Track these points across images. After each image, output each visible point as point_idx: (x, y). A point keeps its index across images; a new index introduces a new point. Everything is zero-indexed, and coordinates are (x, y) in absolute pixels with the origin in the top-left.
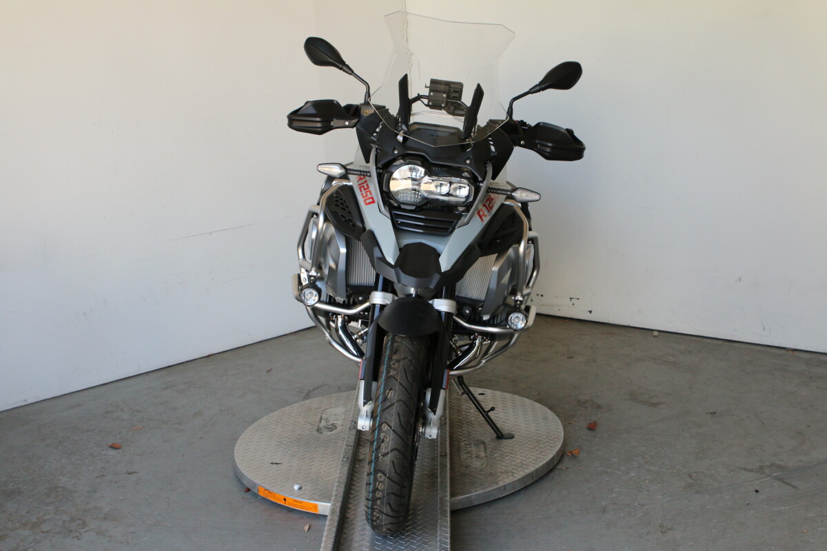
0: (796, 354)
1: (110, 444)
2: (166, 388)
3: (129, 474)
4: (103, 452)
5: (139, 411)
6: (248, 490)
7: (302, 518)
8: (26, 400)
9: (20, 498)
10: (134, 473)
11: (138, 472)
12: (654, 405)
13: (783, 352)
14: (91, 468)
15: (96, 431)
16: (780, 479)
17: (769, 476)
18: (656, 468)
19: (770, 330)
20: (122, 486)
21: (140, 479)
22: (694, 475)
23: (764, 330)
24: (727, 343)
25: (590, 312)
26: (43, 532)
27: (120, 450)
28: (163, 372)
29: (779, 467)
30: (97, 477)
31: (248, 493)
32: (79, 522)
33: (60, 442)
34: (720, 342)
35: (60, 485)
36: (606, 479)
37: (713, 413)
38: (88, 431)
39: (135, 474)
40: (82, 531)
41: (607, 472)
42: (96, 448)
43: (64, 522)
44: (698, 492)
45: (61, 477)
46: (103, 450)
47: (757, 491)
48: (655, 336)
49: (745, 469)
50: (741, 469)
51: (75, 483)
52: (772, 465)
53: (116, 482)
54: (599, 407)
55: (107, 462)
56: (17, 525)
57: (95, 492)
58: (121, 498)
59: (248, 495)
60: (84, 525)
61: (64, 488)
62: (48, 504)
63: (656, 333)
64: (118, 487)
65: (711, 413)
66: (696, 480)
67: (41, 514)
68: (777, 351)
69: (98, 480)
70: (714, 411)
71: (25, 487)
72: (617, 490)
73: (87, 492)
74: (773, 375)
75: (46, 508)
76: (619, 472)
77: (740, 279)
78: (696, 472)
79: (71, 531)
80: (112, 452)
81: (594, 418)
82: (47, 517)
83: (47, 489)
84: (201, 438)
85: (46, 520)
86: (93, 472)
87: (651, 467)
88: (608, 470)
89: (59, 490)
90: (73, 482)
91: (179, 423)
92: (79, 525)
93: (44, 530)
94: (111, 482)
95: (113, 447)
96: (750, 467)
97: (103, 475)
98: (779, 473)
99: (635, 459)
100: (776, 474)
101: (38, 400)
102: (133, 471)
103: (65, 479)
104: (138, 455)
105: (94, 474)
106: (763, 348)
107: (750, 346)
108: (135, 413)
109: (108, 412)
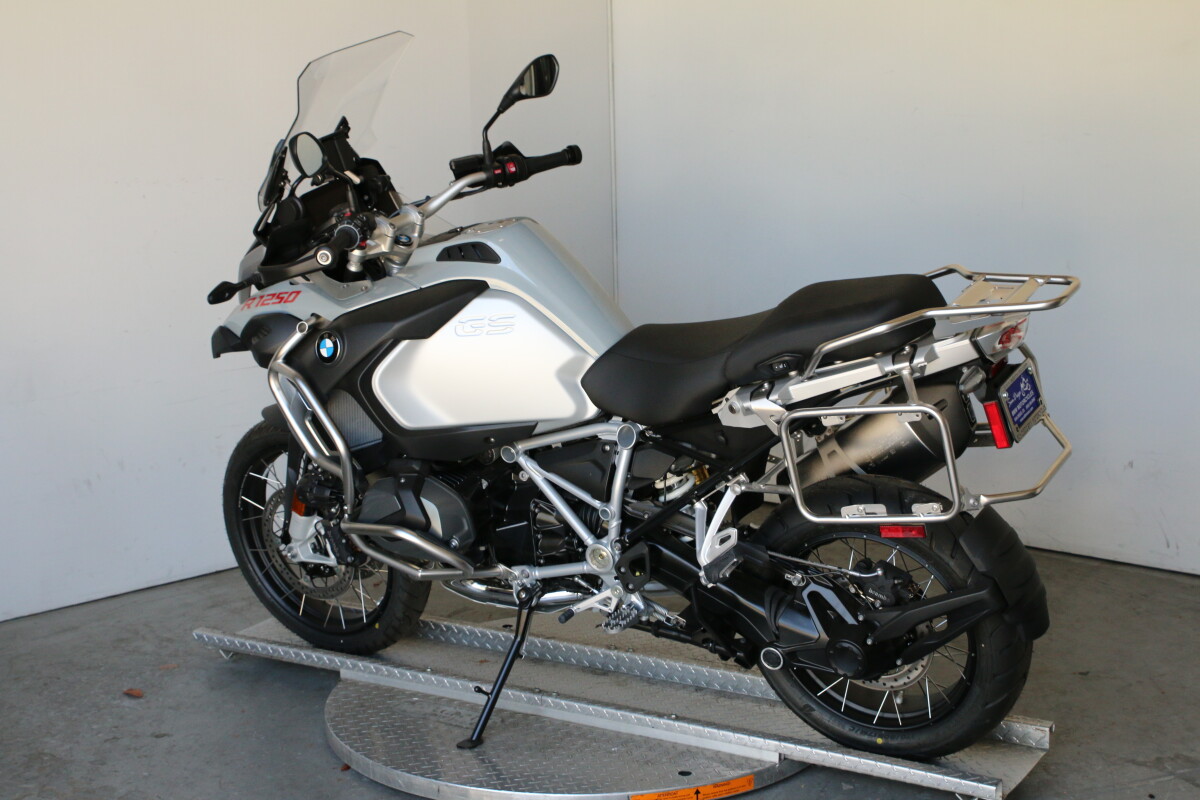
1: (125, 689)
2: (213, 606)
3: (157, 737)
4: (116, 702)
5: (169, 640)
6: (347, 767)
10: (164, 735)
11: (172, 735)
14: (95, 727)
15: (102, 669)
16: (1189, 779)
17: (1171, 774)
19: (1178, 547)
20: (146, 756)
21: (174, 746)
23: (1168, 546)
24: (1108, 566)
27: (142, 700)
28: (206, 582)
29: (1188, 760)
30: (106, 741)
31: (347, 772)
33: (45, 684)
34: (1096, 564)
35: (46, 751)
37: (1086, 673)
38: (89, 668)
39: (166, 737)
42: (103, 696)
45: (47, 739)
46: (114, 699)
47: (1152, 796)
49: (1134, 762)
50: (1128, 761)
51: (71, 749)
52: (1177, 757)
53: (135, 749)
55: (121, 718)
57: (103, 764)
58: (146, 774)
59: (347, 776)
61: (52, 755)
62: (27, 780)
64: (139, 757)
65: (1081, 674)
66: (1056, 776)
67: (17, 795)
68: (1188, 581)
69: (108, 745)
70: (1084, 671)
73: (92, 763)
74: (1180, 617)
75: (25, 786)
77: (1131, 464)
80: (127, 702)
83: (25, 756)
84: (270, 685)
86: (99, 733)
89: (46, 758)
90: (68, 747)
94: (129, 749)
95: (130, 695)
96: (1141, 759)
97: (114, 738)
98: (1186, 770)
100: (1182, 771)
101: (8, 618)
102: (163, 732)
103: (53, 741)
104: (170, 708)
105: (100, 735)
106: (1165, 576)
107: (1143, 571)
108: (165, 644)
109: (122, 640)
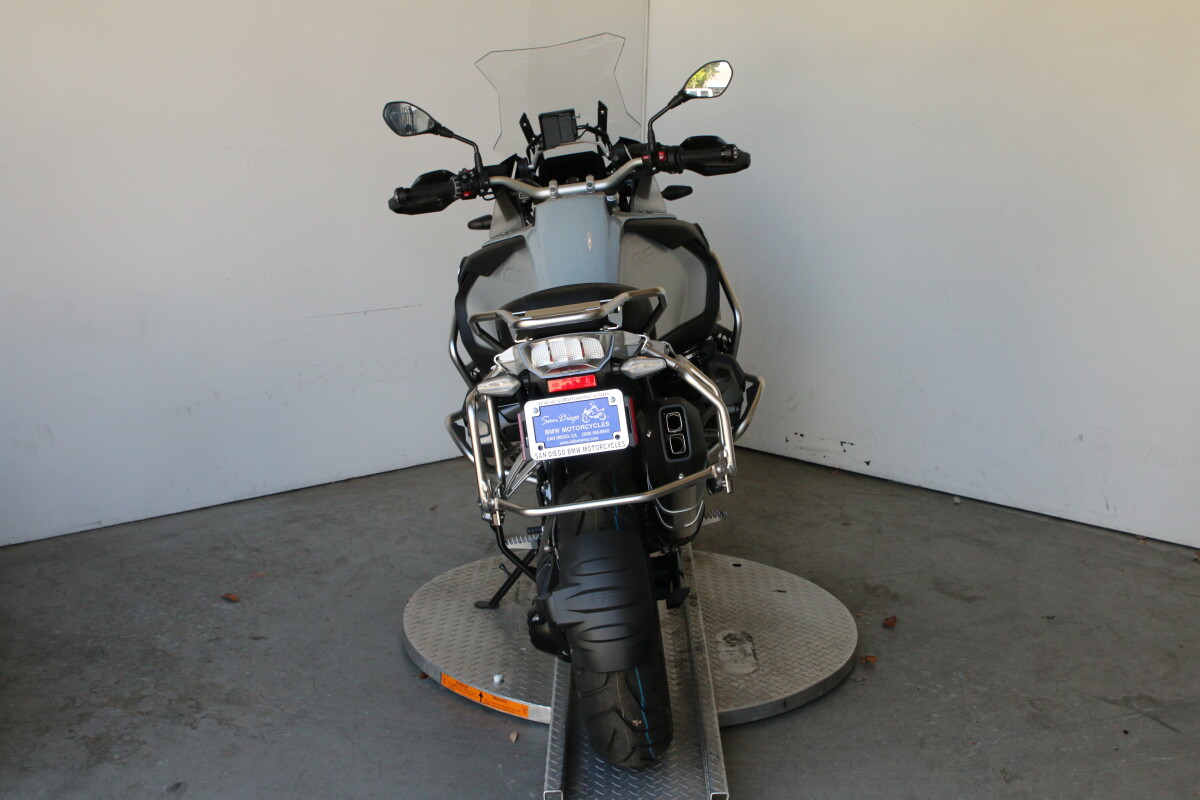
0: (1149, 544)
1: (222, 594)
2: (292, 522)
3: (255, 639)
4: (215, 605)
5: (257, 550)
6: (425, 676)
7: (505, 723)
8: (100, 522)
9: (105, 661)
10: (261, 638)
11: (267, 638)
12: (970, 600)
13: (1132, 540)
14: (200, 627)
15: (201, 574)
16: (1155, 718)
17: (1139, 712)
18: (985, 689)
19: (1116, 510)
20: (247, 657)
21: (270, 648)
22: (1038, 702)
23: (1108, 508)
24: (1057, 522)
25: (868, 463)
26: (142, 713)
27: (238, 605)
28: (286, 499)
29: (1151, 700)
30: (211, 640)
31: (425, 680)
32: (190, 703)
33: (153, 585)
34: (1044, 519)
35: (158, 647)
36: (919, 700)
37: (1052, 618)
38: (189, 573)
39: (262, 640)
40: (197, 716)
41: (918, 689)
42: (204, 599)
43: (170, 700)
44: (1047, 728)
45: (158, 636)
46: (214, 602)
47: (1126, 732)
48: (956, 504)
49: (1105, 700)
50: (1100, 699)
51: (180, 646)
52: (1140, 697)
53: (237, 650)
54: (895, 597)
55: (222, 620)
56: (105, 700)
57: (209, 662)
58: (247, 673)
59: (425, 684)
60: (199, 708)
61: (164, 651)
62: (144, 674)
63: (957, 500)
64: (241, 657)
65: (1048, 618)
66: (1041, 710)
67: (136, 688)
68: (1124, 539)
69: (212, 645)
70: (1051, 615)
71: (109, 646)
72: (936, 715)
73: (198, 660)
74: (1122, 571)
75: (143, 679)
76: (934, 691)
78: (1040, 699)
79: (181, 715)
80: (226, 606)
81: (891, 613)
82: (145, 692)
83: (140, 651)
84: (350, 596)
85: (143, 697)
86: (203, 633)
87: (979, 688)
88: (919, 687)
89: (158, 654)
90: (176, 644)
91: (315, 573)
92: (191, 707)
93: (142, 710)
94: (231, 649)
95: (228, 599)
96: (1111, 697)
97: (217, 638)
98: (1151, 709)
99: (955, 673)
100: (1147, 710)
101: (116, 523)
102: (259, 635)
103: (164, 639)
104: (264, 613)
105: (204, 635)
106: (1104, 533)
107: (1086, 528)
108: (254, 553)
109: (217, 549)
